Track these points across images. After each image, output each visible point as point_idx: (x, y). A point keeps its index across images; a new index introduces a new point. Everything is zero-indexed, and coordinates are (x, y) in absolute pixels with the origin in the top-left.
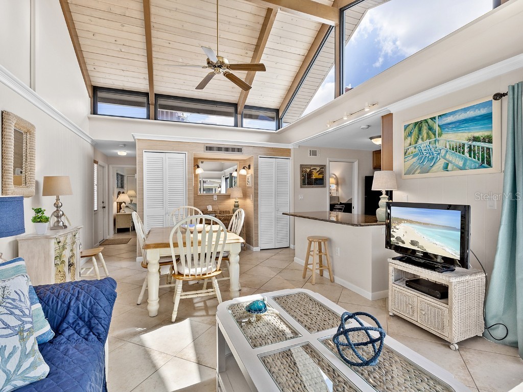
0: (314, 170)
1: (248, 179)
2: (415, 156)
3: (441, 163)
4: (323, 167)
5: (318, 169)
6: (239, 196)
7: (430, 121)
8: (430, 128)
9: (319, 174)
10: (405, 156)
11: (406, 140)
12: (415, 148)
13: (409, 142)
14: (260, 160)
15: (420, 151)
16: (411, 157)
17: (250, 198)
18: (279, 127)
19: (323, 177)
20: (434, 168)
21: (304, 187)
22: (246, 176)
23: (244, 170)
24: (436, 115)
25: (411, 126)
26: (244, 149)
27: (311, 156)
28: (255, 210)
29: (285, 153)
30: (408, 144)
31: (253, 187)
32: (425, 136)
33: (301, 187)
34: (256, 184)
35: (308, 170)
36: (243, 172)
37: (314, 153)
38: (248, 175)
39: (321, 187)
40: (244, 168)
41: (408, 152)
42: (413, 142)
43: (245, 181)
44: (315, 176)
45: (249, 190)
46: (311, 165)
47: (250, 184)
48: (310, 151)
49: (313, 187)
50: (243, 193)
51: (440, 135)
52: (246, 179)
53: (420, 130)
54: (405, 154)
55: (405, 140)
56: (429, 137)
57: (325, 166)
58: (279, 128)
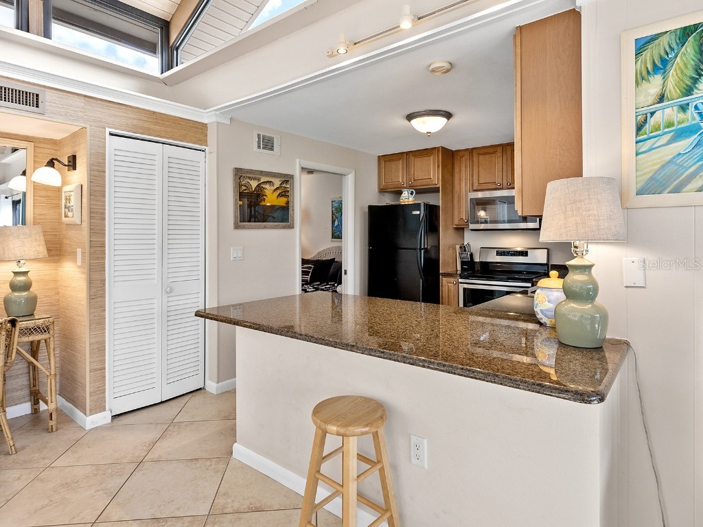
0: (267, 186)
1: (67, 199)
2: (681, 134)
4: (287, 179)
5: (277, 183)
6: (32, 254)
9: (280, 195)
10: (637, 134)
11: (645, 85)
12: (684, 108)
13: (655, 90)
14: (112, 144)
16: (667, 137)
17: (75, 260)
18: (168, 65)
19: (288, 203)
21: (244, 228)
22: (59, 190)
23: (50, 169)
26: (47, 98)
27: (261, 150)
28: (91, 297)
29: (193, 133)
30: (653, 98)
31: (85, 225)
33: (237, 227)
34: (97, 216)
35: (254, 184)
36: (48, 176)
37: (267, 143)
38: (66, 188)
39: (284, 227)
40: (51, 163)
41: (652, 122)
42: (674, 91)
43: (58, 206)
44: (271, 199)
45: (72, 233)
46: (261, 173)
47: (76, 214)
48: (259, 135)
49: (265, 227)
50: (47, 242)
52: (60, 198)
54: (639, 128)
55: (637, 84)
57: (292, 177)
58: (170, 67)
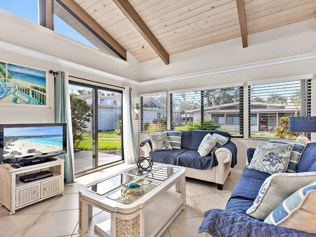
3: (11, 97)
20: (3, 100)
24: (7, 63)
51: (9, 77)
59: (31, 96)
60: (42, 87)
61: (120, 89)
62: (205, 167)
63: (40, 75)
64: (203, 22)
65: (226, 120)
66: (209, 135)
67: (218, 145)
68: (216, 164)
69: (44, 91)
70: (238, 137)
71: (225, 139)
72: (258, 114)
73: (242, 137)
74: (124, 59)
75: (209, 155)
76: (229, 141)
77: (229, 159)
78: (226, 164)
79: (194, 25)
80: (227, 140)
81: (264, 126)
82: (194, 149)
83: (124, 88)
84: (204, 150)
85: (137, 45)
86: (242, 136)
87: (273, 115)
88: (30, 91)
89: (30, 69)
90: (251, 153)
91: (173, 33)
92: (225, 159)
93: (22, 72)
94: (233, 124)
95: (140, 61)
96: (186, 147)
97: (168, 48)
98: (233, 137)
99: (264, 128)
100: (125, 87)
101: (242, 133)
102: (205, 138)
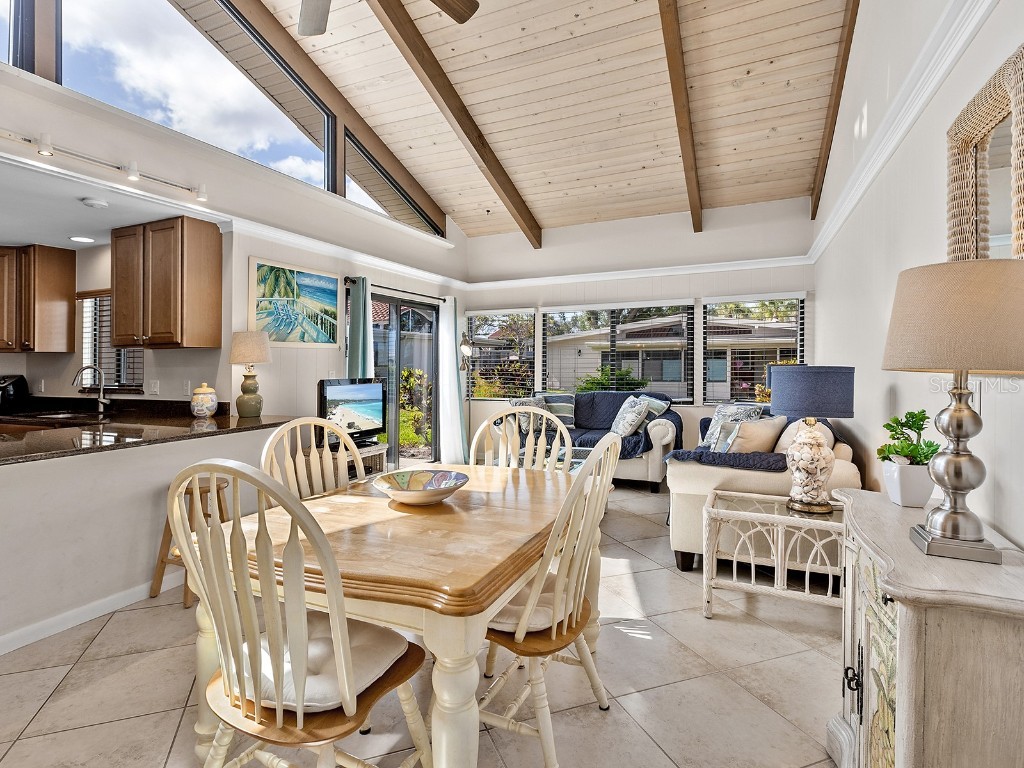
3: (298, 331)
7: (288, 273)
8: (288, 283)
10: (256, 310)
11: (259, 287)
13: (262, 291)
15: (276, 308)
20: (291, 336)
24: (296, 270)
25: (266, 268)
30: (261, 295)
32: (283, 290)
41: (261, 305)
42: (268, 294)
51: (298, 296)
53: (277, 279)
54: (257, 307)
55: (257, 286)
56: (286, 294)
59: (319, 326)
60: (333, 309)
61: (435, 302)
62: (629, 453)
63: (331, 287)
64: (625, 184)
65: (643, 365)
66: (632, 398)
67: (650, 416)
68: (648, 446)
69: (335, 318)
70: (684, 403)
71: (663, 405)
72: (729, 353)
73: (692, 403)
74: (440, 232)
75: (636, 433)
76: (669, 409)
77: (670, 437)
78: (666, 448)
79: (606, 187)
80: (667, 407)
81: (744, 385)
82: (601, 427)
83: (444, 300)
84: (627, 425)
85: (476, 206)
86: (691, 400)
87: (769, 354)
88: (319, 317)
89: (320, 278)
90: (705, 424)
91: (561, 194)
92: (664, 437)
93: (311, 285)
94: (662, 380)
95: (469, 235)
96: (585, 424)
97: (542, 216)
98: (675, 403)
99: (744, 389)
100: (447, 298)
101: (692, 395)
102: (626, 405)
